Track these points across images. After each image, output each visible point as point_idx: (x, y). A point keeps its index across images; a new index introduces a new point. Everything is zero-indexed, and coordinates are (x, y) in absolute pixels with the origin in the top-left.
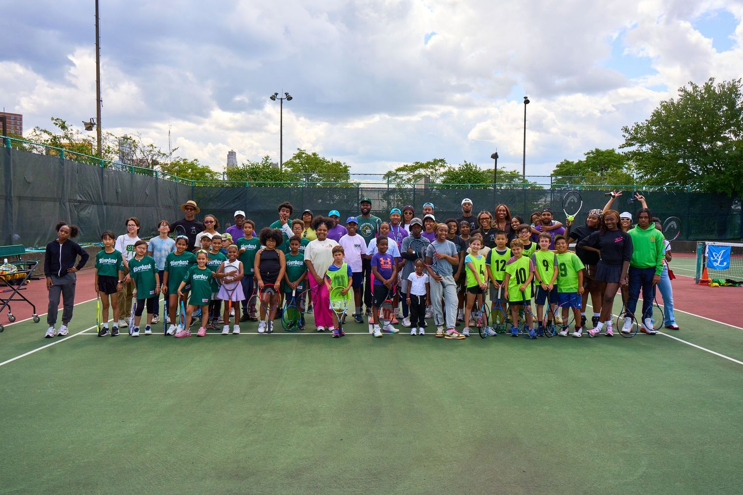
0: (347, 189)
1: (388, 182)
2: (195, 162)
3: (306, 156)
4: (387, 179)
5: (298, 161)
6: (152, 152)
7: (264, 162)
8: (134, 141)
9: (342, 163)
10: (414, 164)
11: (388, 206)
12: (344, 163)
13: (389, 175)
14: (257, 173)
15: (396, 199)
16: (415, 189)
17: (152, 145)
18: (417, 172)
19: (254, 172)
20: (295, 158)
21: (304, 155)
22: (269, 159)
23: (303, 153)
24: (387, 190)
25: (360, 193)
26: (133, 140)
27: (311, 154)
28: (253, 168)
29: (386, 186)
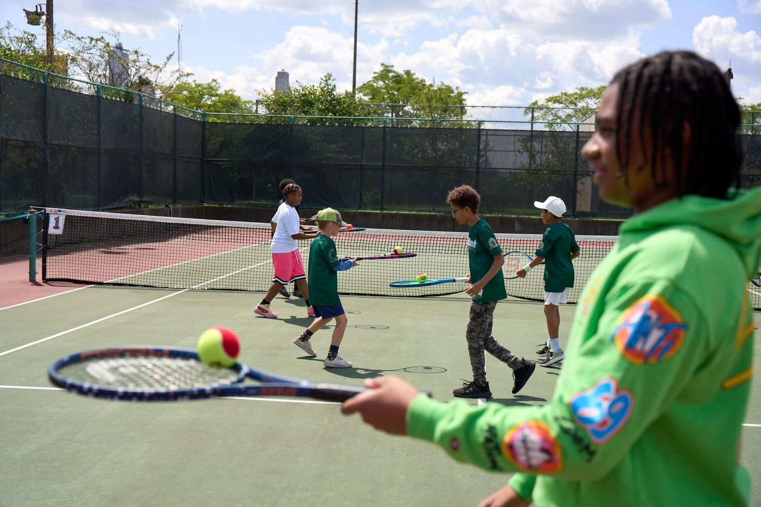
0: (460, 129)
1: (532, 120)
2: (214, 84)
3: (393, 77)
4: (530, 115)
5: (381, 83)
6: (137, 64)
7: (323, 85)
8: (108, 44)
9: (454, 88)
10: (579, 92)
11: (530, 162)
12: (457, 88)
13: (533, 108)
14: (311, 104)
15: (544, 149)
16: (578, 132)
17: (136, 52)
18: (581, 104)
19: (306, 101)
20: (376, 79)
21: (391, 75)
22: (332, 79)
23: (390, 72)
24: (529, 134)
25: (483, 138)
26: (106, 42)
27: (403, 73)
28: (305, 94)
29: (528, 127)
